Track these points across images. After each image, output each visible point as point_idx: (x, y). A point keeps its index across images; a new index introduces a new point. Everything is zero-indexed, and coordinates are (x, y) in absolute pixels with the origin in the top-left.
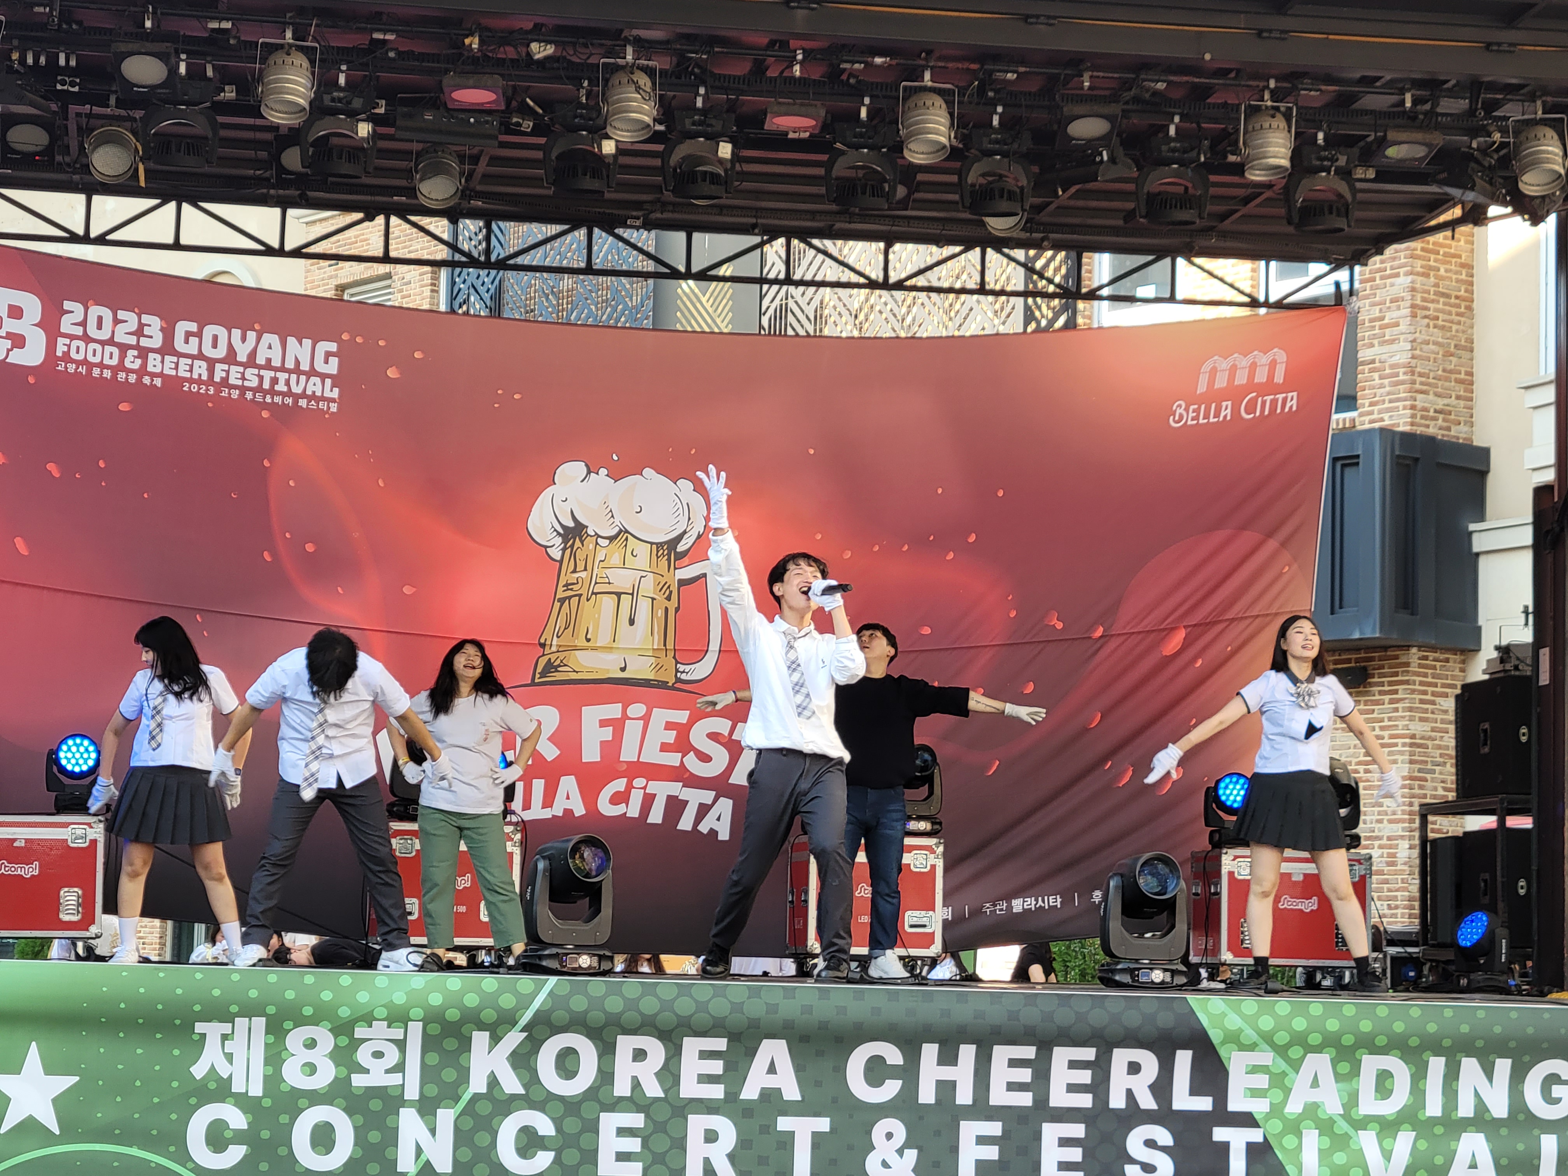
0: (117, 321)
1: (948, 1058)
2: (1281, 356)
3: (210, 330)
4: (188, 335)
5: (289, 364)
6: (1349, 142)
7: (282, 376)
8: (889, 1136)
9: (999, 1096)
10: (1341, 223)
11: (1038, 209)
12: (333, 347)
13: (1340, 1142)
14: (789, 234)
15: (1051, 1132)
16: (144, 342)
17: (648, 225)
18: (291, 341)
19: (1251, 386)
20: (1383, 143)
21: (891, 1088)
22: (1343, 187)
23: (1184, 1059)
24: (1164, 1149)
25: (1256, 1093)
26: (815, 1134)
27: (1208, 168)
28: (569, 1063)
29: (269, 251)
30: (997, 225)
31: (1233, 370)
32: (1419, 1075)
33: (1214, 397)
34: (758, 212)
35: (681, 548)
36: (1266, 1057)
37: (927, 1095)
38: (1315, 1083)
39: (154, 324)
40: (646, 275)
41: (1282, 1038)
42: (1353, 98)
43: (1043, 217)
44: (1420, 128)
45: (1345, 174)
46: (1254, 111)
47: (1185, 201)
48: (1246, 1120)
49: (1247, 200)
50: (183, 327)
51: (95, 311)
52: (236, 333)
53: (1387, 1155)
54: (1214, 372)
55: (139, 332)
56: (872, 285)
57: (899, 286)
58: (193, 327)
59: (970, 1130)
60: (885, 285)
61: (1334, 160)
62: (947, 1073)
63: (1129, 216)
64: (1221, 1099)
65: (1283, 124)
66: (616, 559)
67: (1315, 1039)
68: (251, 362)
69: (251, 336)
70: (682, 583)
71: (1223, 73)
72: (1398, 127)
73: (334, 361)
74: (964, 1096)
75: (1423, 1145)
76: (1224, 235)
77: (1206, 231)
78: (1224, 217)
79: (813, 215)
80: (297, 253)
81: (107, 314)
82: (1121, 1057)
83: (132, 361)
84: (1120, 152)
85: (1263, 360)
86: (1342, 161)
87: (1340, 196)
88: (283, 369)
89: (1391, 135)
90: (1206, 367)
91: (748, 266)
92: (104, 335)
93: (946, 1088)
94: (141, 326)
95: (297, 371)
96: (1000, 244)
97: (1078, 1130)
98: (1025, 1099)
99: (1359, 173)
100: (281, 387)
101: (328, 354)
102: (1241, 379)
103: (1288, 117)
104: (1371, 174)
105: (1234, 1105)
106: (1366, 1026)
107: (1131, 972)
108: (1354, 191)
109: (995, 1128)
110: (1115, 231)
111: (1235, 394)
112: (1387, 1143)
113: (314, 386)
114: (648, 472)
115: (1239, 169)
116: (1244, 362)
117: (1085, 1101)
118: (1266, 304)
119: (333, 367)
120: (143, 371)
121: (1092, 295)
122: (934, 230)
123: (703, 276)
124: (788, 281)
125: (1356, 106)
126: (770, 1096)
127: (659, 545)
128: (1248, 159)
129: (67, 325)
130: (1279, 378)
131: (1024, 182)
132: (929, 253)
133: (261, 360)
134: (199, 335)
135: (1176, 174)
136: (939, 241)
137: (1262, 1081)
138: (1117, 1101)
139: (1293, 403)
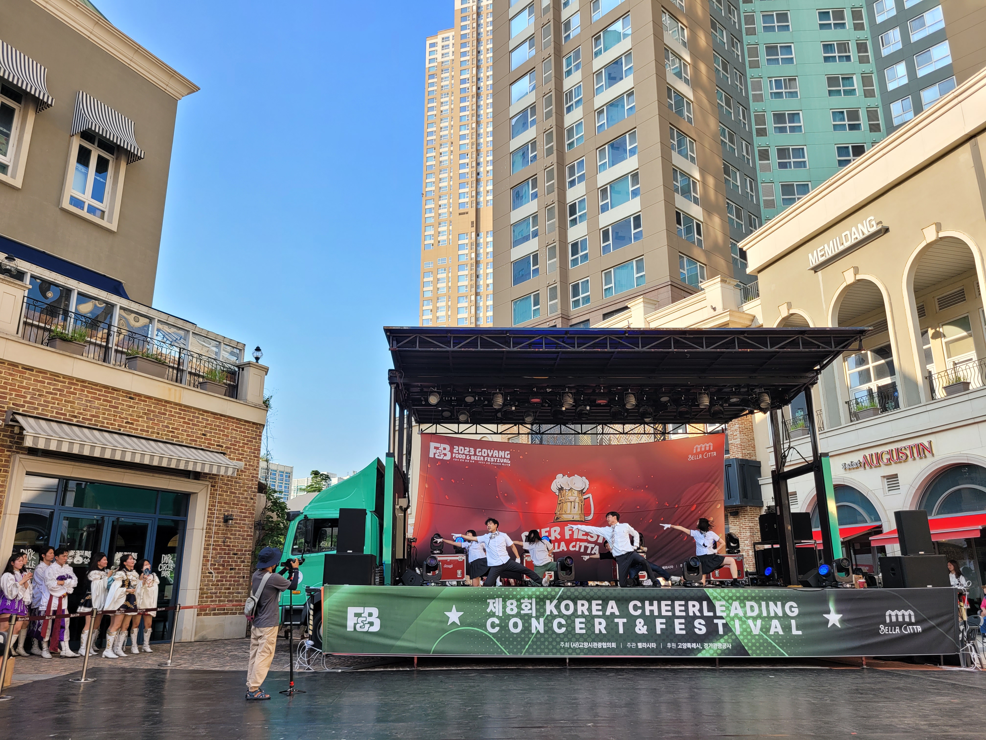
0: (465, 450)
1: (651, 604)
2: (711, 444)
3: (483, 450)
4: (479, 451)
5: (500, 456)
6: (722, 398)
7: (499, 459)
8: (640, 623)
9: (664, 613)
10: (722, 416)
11: (656, 416)
12: (509, 452)
13: (744, 622)
14: (603, 424)
15: (677, 621)
16: (470, 454)
17: (573, 424)
18: (500, 452)
19: (705, 451)
20: (729, 399)
21: (639, 612)
22: (721, 408)
23: (705, 603)
24: (703, 625)
25: (723, 611)
26: (623, 623)
27: (692, 406)
28: (567, 607)
29: (495, 433)
30: (647, 420)
31: (701, 448)
32: (760, 606)
33: (697, 454)
34: (596, 420)
35: (584, 491)
36: (724, 603)
37: (647, 613)
38: (736, 609)
39: (472, 450)
40: (573, 434)
41: (727, 598)
42: (722, 389)
43: (656, 417)
44: (737, 395)
45: (722, 405)
46: (700, 394)
47: (687, 413)
48: (721, 618)
49: (701, 411)
50: (478, 450)
51: (460, 448)
52: (489, 451)
53: (755, 625)
54: (697, 448)
55: (469, 452)
56: (621, 433)
57: (627, 433)
58: (480, 450)
59: (658, 621)
60: (624, 433)
61: (719, 402)
62: (651, 608)
63: (675, 416)
64: (715, 613)
65: (707, 396)
66: (570, 494)
67: (734, 598)
68: (492, 456)
69: (492, 451)
70: (584, 499)
71: (693, 386)
72: (732, 395)
73: (509, 455)
74: (656, 613)
75: (763, 623)
76: (696, 419)
77: (692, 418)
78: (696, 415)
79: (607, 420)
80: (501, 433)
81: (463, 448)
82: (691, 603)
83: (468, 458)
84: (672, 403)
85: (708, 445)
86: (721, 403)
87: (721, 410)
88: (499, 457)
89: (731, 397)
90: (695, 447)
91: (594, 431)
92: (462, 452)
93: (652, 611)
94: (470, 450)
95: (501, 458)
96: (647, 424)
97: (683, 621)
98: (670, 614)
99: (725, 405)
100: (498, 461)
101: (508, 454)
102: (703, 449)
103: (708, 394)
104: (727, 405)
105: (718, 615)
106: (746, 595)
107: (690, 584)
108: (724, 409)
109: (664, 621)
110: (672, 419)
111: (702, 453)
112: (755, 622)
113: (505, 461)
114: (576, 475)
115: (698, 405)
116: (703, 446)
117: (684, 614)
118: (707, 433)
119: (509, 456)
120: (470, 460)
121: (669, 433)
122: (633, 421)
123: (585, 433)
124: (603, 434)
125: (723, 391)
126: (612, 614)
127: (579, 491)
128: (700, 403)
129: (455, 451)
130: (711, 449)
131: (652, 411)
132: (632, 426)
133: (494, 456)
134: (481, 451)
135: (684, 407)
136: (635, 424)
137: (724, 608)
138: (691, 614)
139: (715, 454)
